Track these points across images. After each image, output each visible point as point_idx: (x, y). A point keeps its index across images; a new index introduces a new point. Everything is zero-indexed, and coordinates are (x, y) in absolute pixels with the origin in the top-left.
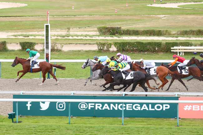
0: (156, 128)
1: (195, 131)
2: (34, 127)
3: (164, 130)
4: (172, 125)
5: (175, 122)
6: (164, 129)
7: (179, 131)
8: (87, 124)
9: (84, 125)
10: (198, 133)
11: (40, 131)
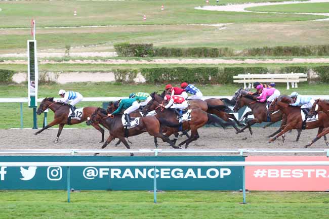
0: (208, 207)
1: (272, 210)
2: (10, 208)
3: (221, 210)
4: (233, 202)
5: (239, 196)
6: (221, 208)
7: (246, 212)
8: (96, 201)
9: (91, 203)
10: (277, 214)
11: (20, 213)
